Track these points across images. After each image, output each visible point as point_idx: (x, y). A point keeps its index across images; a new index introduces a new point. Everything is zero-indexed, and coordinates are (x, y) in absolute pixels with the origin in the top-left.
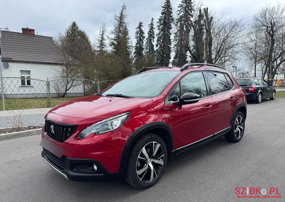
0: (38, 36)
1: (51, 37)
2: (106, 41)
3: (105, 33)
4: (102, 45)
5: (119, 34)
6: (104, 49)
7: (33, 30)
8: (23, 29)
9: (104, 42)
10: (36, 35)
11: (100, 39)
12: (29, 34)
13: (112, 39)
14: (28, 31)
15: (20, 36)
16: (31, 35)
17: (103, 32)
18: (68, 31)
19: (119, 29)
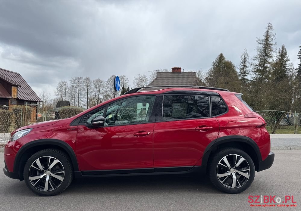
0: (184, 72)
1: (194, 72)
2: (248, 69)
3: (248, 59)
4: (244, 73)
5: (265, 58)
6: (246, 77)
7: (180, 68)
8: (173, 69)
9: (246, 69)
10: (182, 72)
11: (242, 67)
12: (177, 72)
13: (257, 65)
14: (176, 69)
15: (170, 75)
16: (178, 72)
17: (245, 59)
18: (215, 63)
19: (265, 52)
